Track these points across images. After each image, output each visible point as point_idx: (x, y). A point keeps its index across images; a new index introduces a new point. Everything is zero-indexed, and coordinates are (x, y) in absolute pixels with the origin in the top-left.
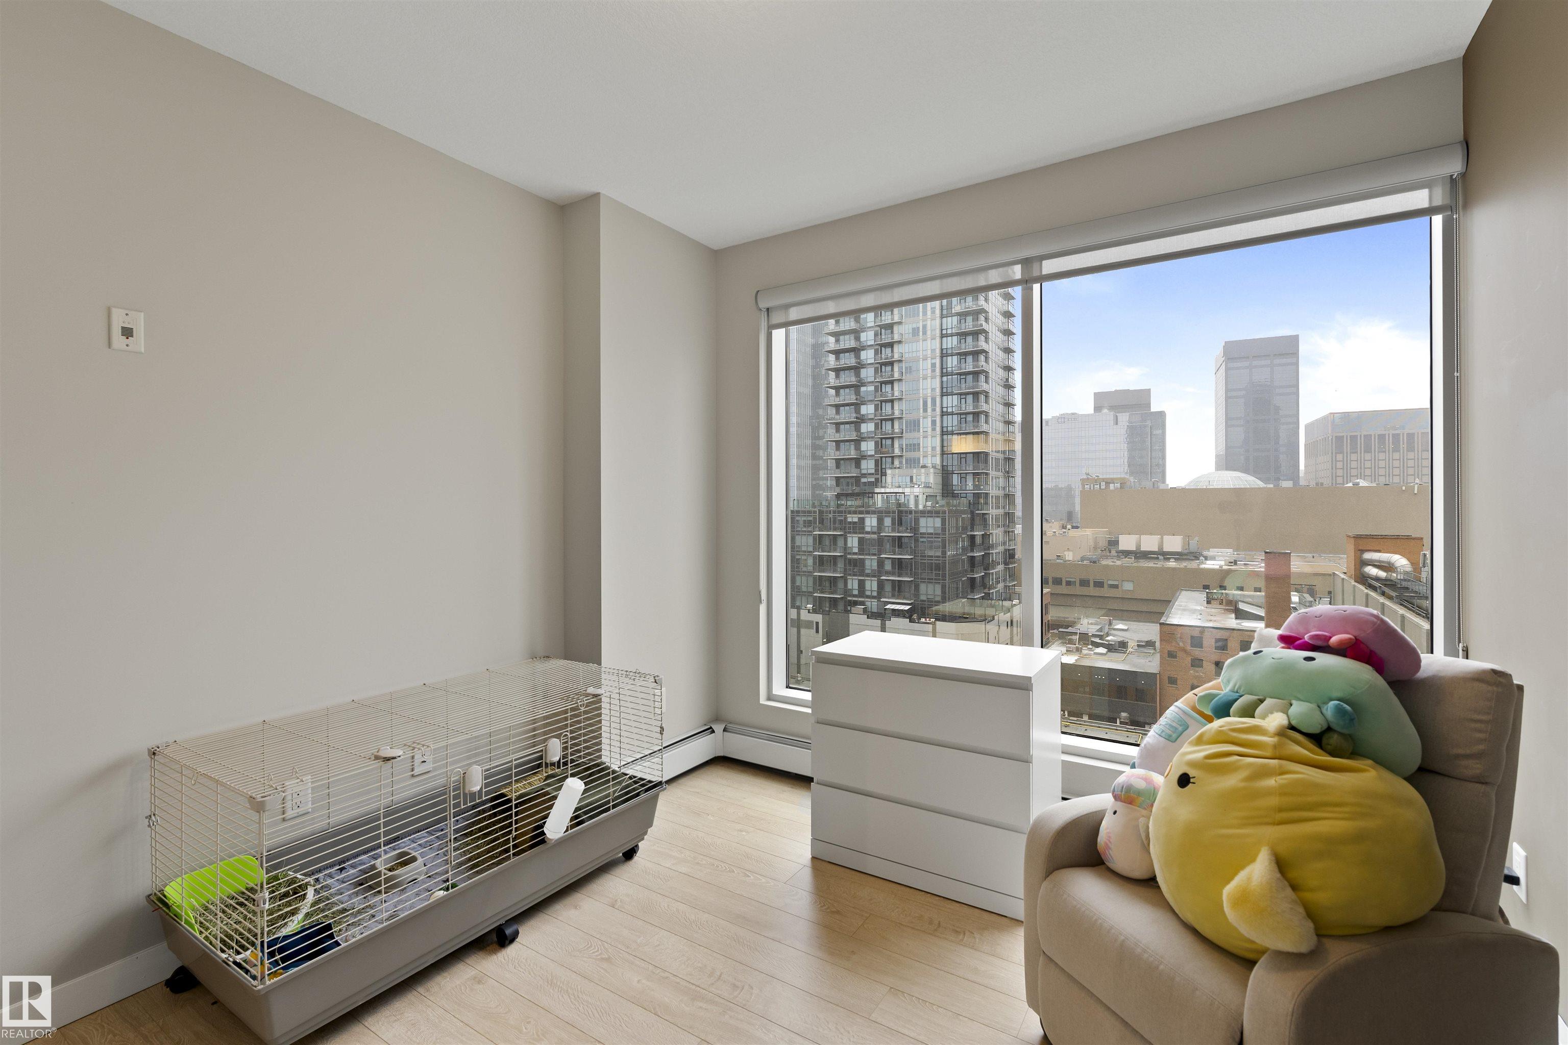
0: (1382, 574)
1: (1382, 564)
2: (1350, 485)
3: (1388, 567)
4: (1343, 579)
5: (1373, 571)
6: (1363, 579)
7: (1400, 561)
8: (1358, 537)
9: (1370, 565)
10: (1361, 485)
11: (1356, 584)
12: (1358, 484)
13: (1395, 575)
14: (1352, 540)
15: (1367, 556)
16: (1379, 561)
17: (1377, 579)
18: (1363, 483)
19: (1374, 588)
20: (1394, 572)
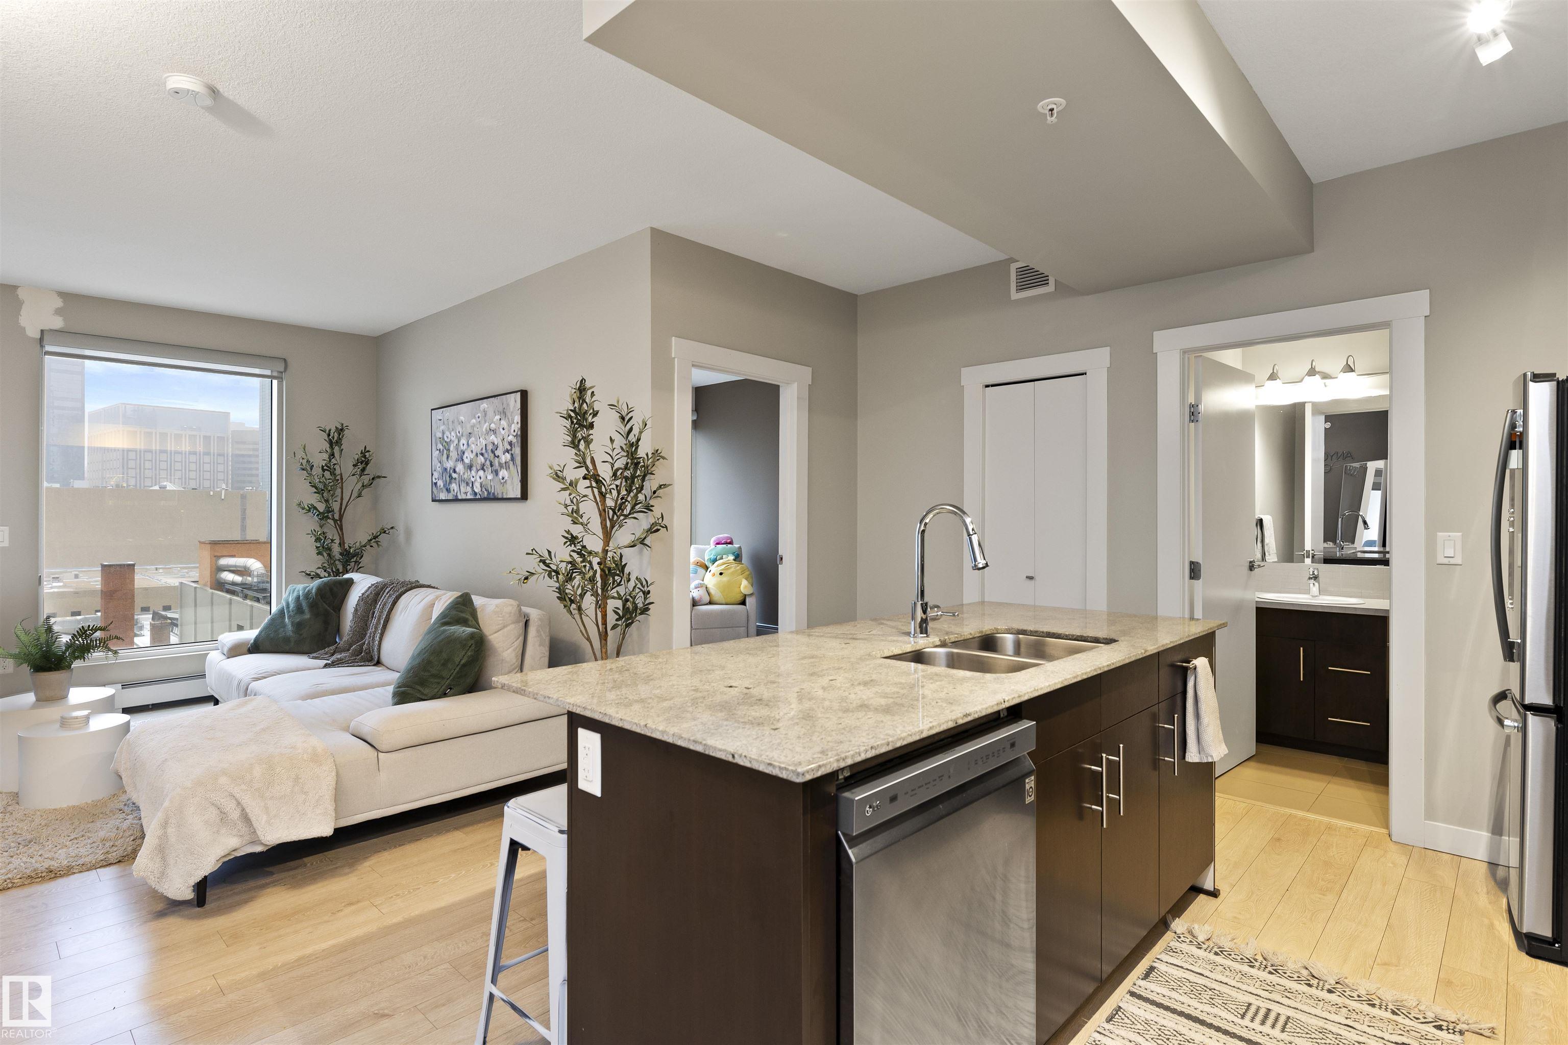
0: (238, 579)
1: (239, 569)
2: (157, 488)
3: (243, 571)
4: (195, 588)
5: (229, 577)
6: (220, 585)
7: (255, 565)
8: (214, 543)
9: (226, 571)
10: (168, 488)
11: (213, 591)
12: (165, 487)
13: (250, 579)
14: (209, 546)
15: (224, 562)
16: (235, 566)
17: (234, 584)
18: (170, 487)
19: (233, 593)
20: (250, 576)
